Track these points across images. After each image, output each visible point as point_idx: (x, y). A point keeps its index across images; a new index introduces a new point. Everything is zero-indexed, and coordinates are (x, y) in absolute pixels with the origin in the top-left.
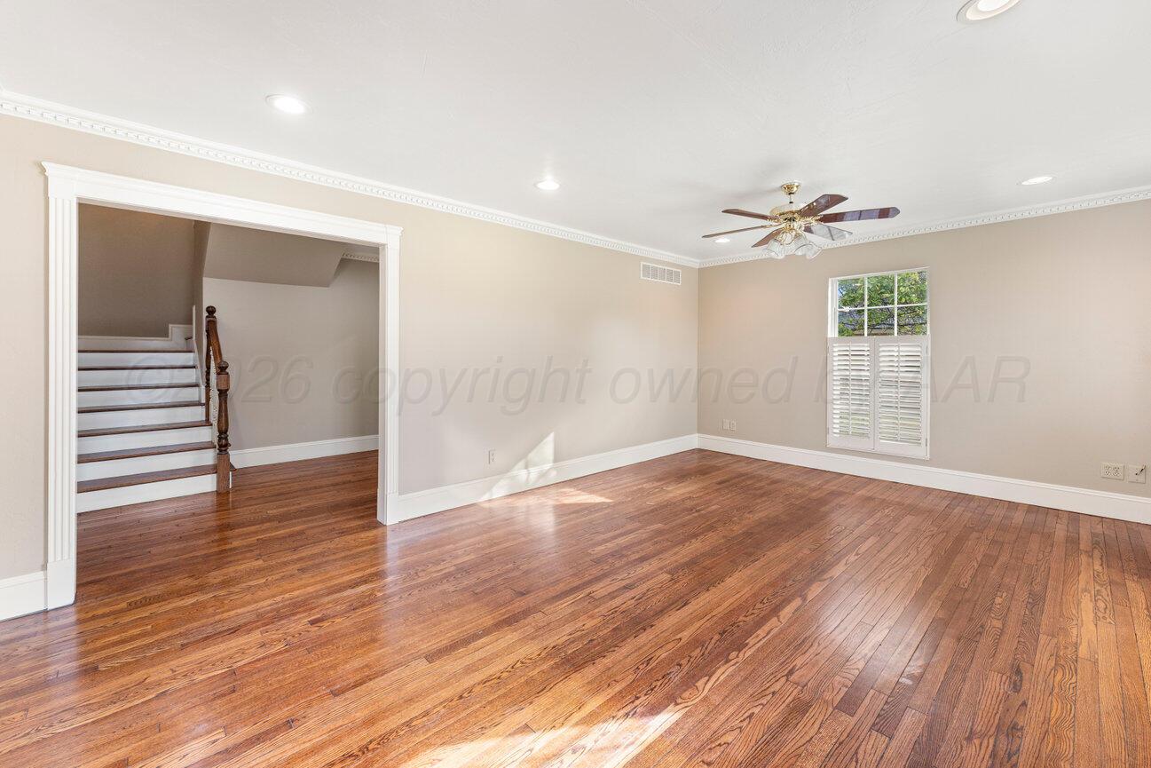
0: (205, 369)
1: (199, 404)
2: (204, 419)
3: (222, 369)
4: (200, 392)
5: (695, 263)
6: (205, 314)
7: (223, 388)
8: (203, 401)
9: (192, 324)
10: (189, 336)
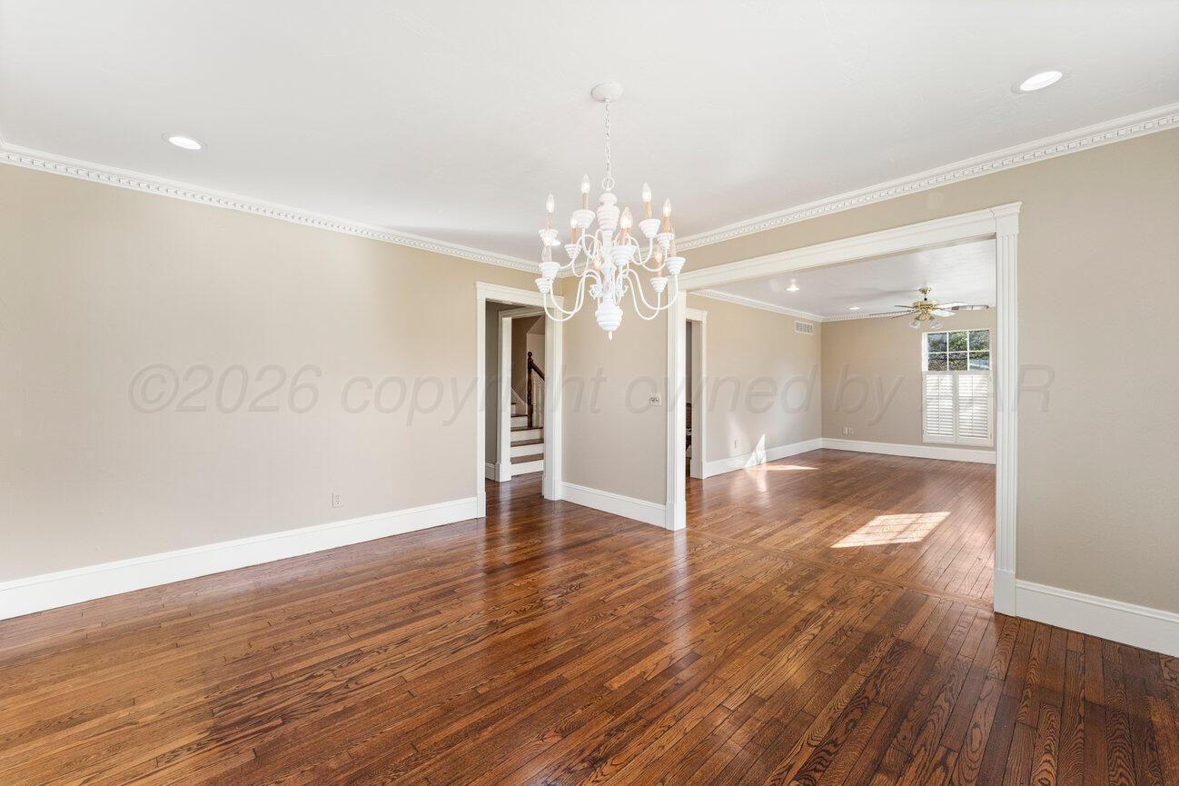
5: (820, 319)
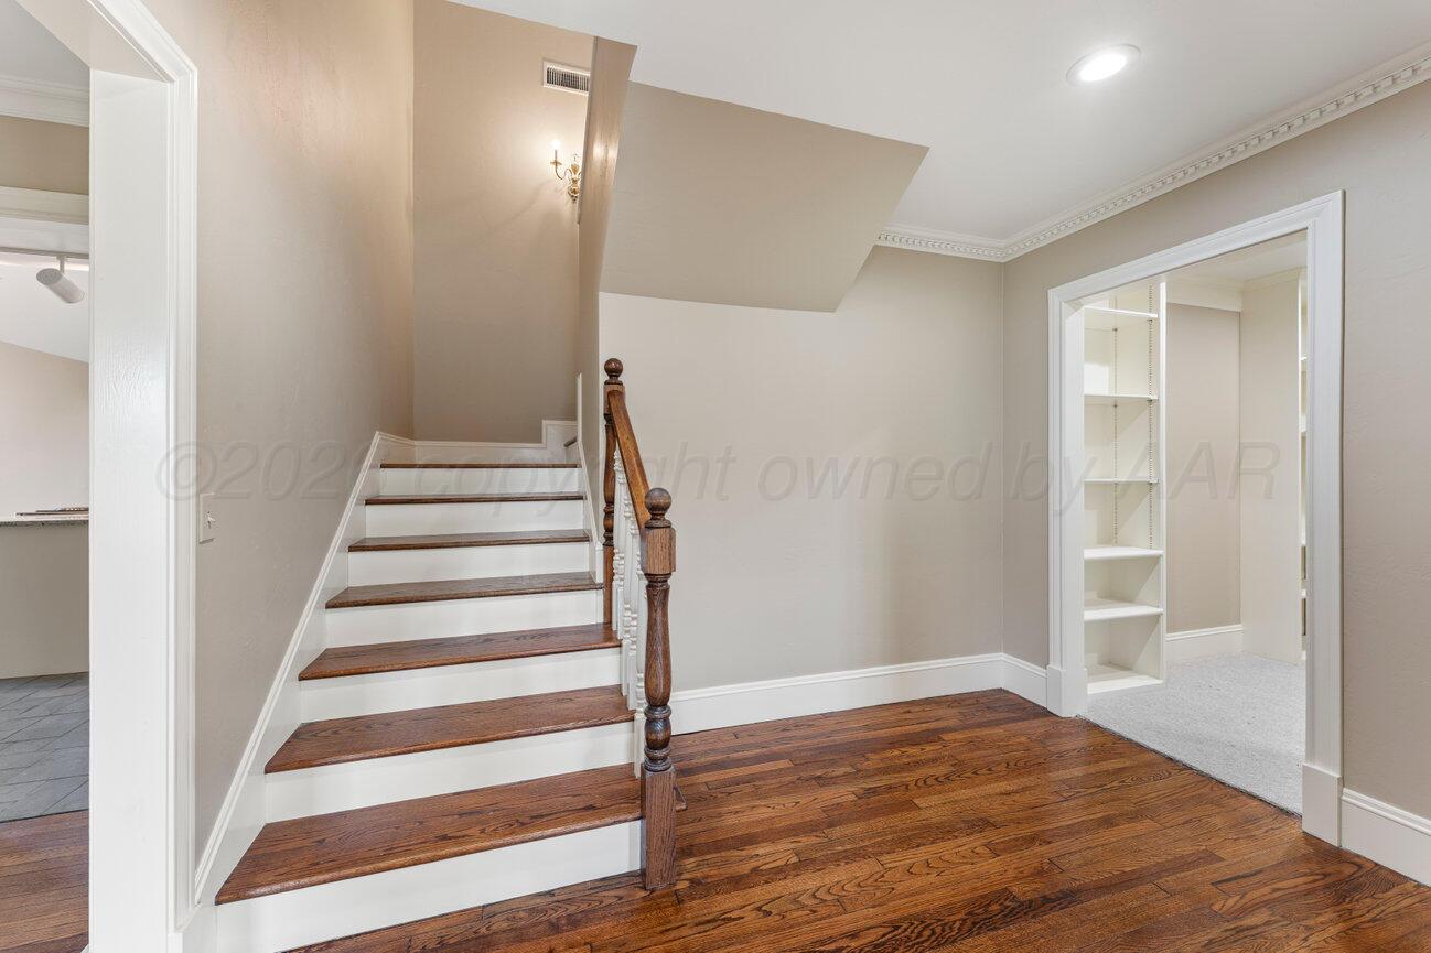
0: (602, 504)
1: (592, 586)
2: (600, 619)
3: (655, 513)
4: (593, 552)
6: (603, 377)
7: (657, 570)
8: (600, 579)
9: (575, 418)
10: (570, 438)
